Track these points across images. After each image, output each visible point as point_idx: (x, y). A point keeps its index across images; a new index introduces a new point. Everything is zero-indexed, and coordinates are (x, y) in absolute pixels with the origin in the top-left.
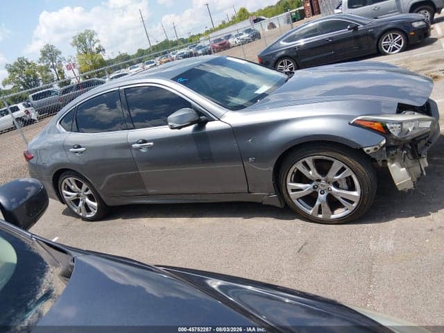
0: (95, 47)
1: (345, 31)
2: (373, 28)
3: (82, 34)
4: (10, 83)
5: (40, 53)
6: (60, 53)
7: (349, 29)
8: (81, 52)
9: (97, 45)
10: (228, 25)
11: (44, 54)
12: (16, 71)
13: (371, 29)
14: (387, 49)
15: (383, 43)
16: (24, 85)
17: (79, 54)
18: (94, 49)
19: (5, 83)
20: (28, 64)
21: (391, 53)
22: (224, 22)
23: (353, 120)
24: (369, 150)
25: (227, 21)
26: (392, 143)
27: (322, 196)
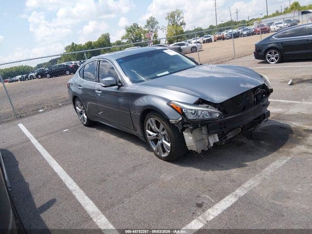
0: (180, 22)
3: (174, 12)
4: (125, 39)
5: (146, 22)
6: (158, 23)
8: (171, 24)
9: (181, 21)
10: (281, 14)
11: (148, 22)
12: (131, 31)
16: (133, 41)
17: (169, 25)
18: (179, 23)
19: (123, 38)
20: (138, 28)
22: (277, 12)
23: (169, 102)
24: (172, 121)
25: (280, 11)
26: (185, 121)
27: (159, 142)
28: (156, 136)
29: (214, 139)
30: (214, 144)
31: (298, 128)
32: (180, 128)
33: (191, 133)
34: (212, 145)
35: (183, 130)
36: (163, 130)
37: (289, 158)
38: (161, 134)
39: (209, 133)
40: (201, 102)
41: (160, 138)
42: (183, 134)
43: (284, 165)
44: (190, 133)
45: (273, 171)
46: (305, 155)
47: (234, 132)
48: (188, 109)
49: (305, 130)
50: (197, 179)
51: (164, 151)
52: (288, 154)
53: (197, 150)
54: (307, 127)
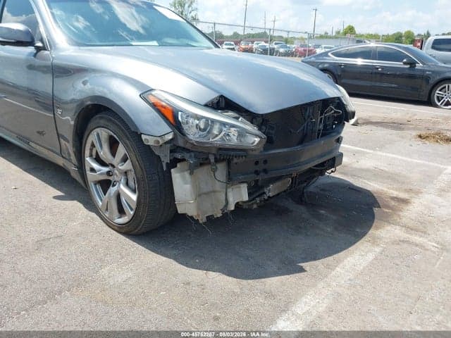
1: (399, 64)
2: (432, 71)
7: (405, 63)
10: (330, 38)
13: (429, 71)
14: (439, 101)
15: (437, 92)
18: (190, 16)
21: (442, 106)
22: (326, 34)
23: (146, 93)
24: (149, 140)
25: (330, 34)
26: (180, 143)
27: (112, 190)
28: (108, 173)
29: (240, 194)
30: (237, 205)
31: (381, 194)
32: (166, 159)
33: (191, 173)
34: (233, 208)
35: (174, 163)
36: (124, 160)
37: (378, 250)
38: (119, 170)
39: (231, 180)
40: (223, 104)
41: (116, 179)
42: (170, 173)
43: (372, 263)
44: (187, 174)
45: (352, 276)
46: (405, 245)
47: (278, 184)
48: (190, 115)
49: (393, 198)
50: (189, 284)
51: (121, 211)
52: (375, 242)
53: (198, 215)
54: (395, 193)
